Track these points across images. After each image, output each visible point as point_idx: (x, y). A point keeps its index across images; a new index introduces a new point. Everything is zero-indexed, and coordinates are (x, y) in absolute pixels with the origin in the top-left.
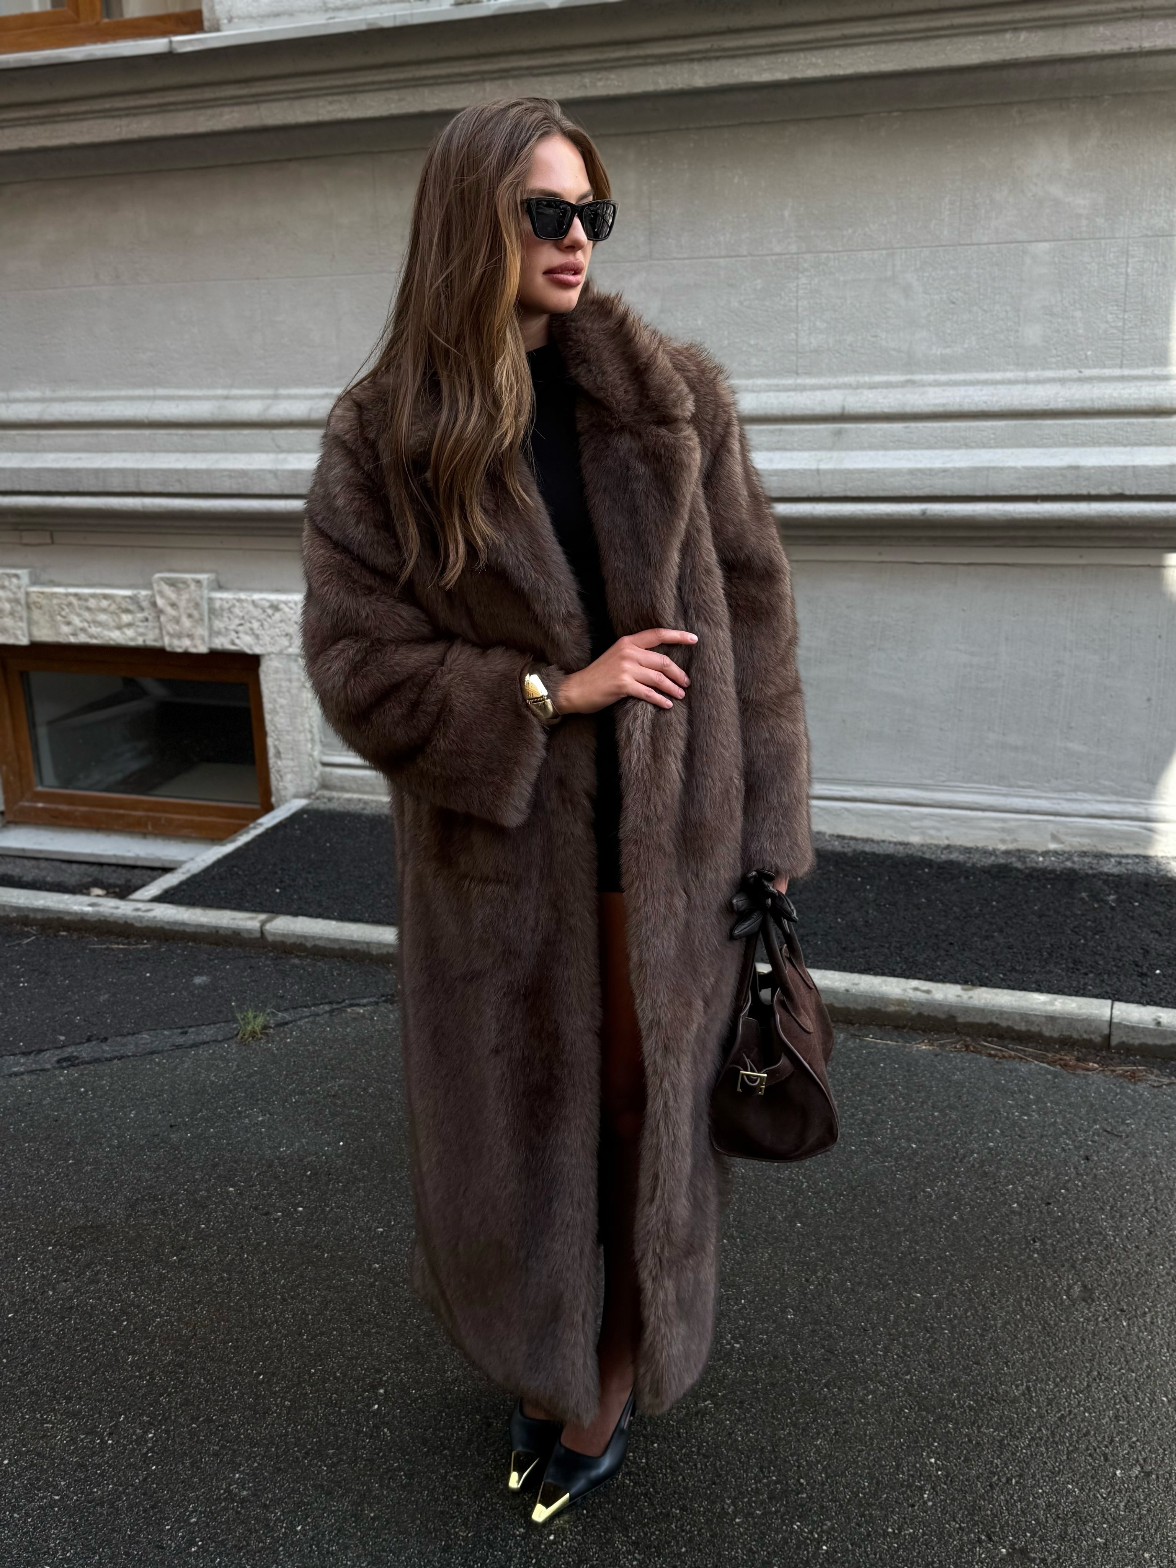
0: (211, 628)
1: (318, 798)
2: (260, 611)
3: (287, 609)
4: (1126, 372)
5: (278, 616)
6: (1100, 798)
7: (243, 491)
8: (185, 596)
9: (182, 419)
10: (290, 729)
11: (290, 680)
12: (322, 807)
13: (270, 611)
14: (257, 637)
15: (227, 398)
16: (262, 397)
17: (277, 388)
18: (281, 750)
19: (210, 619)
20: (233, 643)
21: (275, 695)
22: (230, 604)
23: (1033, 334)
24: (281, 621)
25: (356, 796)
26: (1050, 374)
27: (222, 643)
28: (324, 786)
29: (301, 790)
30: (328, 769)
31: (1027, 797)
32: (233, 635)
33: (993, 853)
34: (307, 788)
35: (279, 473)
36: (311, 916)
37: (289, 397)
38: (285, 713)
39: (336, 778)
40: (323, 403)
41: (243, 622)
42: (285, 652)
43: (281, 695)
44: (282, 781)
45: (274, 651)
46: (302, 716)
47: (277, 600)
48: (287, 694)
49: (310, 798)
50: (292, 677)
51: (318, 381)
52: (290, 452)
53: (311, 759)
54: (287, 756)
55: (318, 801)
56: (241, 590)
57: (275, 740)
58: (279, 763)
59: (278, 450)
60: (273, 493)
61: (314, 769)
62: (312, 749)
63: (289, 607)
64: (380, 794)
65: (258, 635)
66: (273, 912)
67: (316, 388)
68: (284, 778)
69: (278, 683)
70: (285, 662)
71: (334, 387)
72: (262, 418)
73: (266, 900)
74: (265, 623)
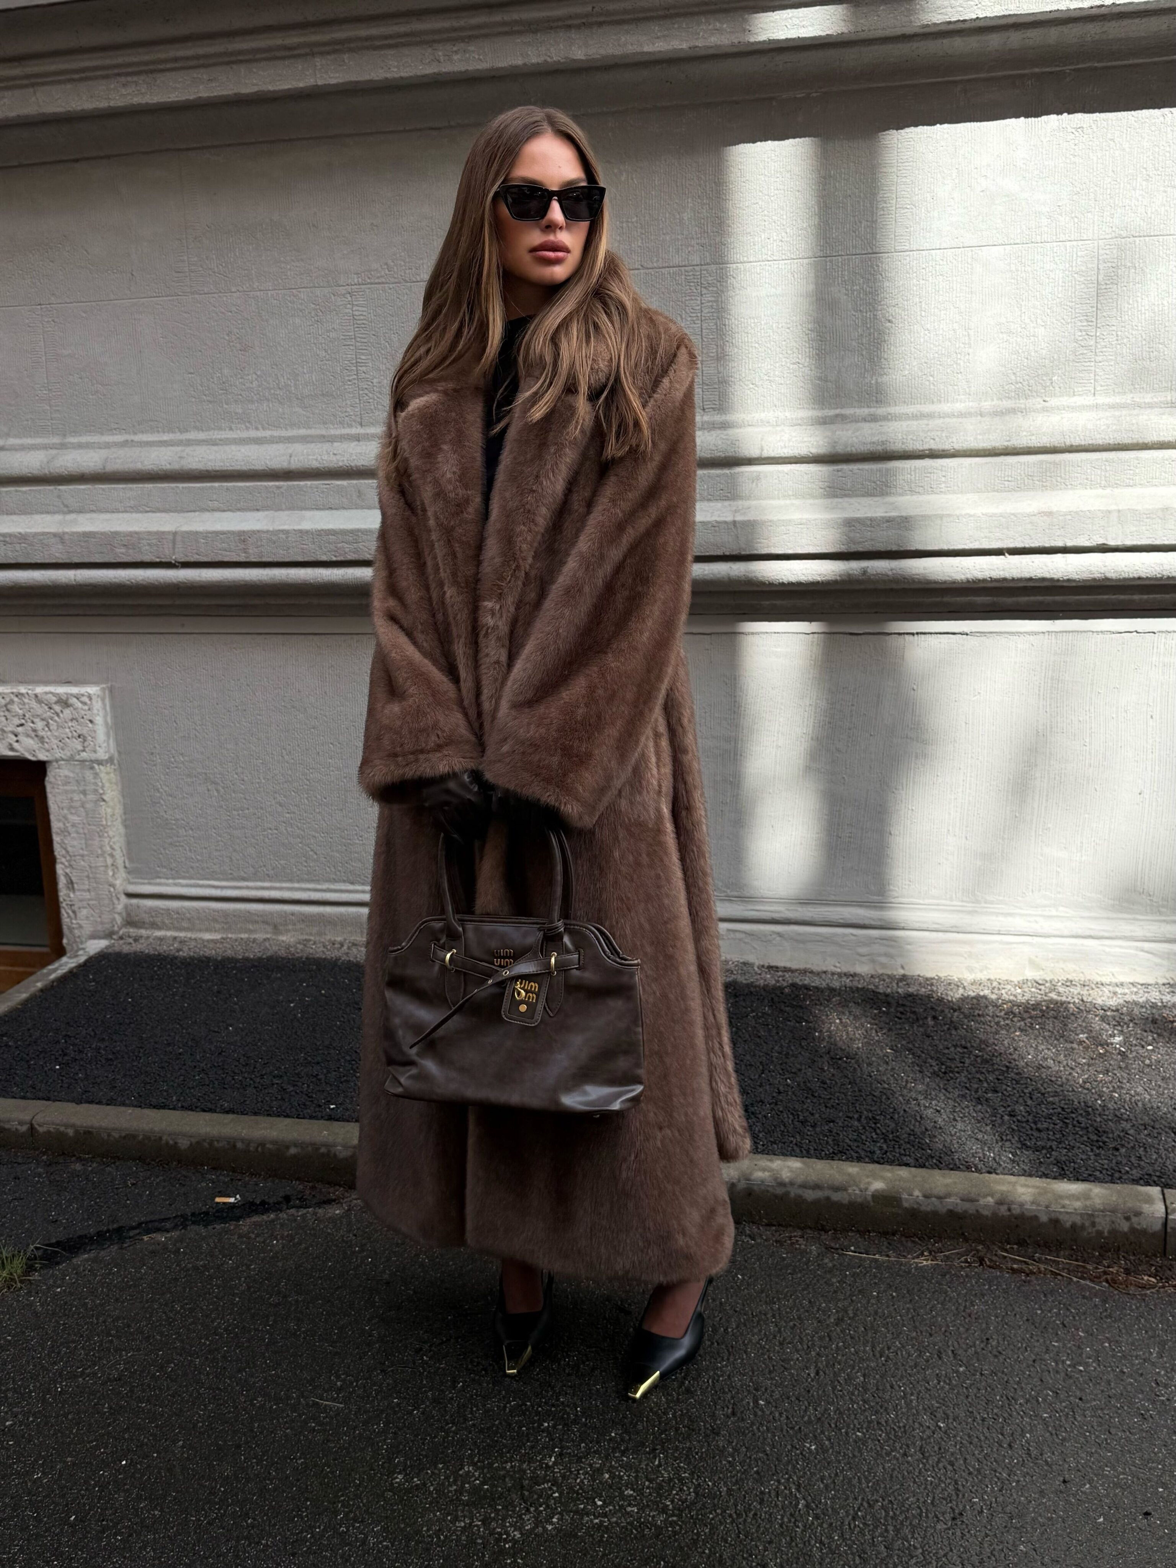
1: (121, 938)
2: (46, 707)
3: (80, 705)
4: (1101, 400)
5: (67, 712)
7: (21, 560)
10: (86, 853)
11: (84, 793)
12: (126, 949)
13: (57, 708)
14: (41, 739)
16: (45, 447)
17: (65, 435)
18: (74, 879)
20: (12, 749)
21: (65, 811)
22: (8, 700)
24: (72, 720)
25: (169, 934)
28: (130, 922)
29: (99, 928)
30: (134, 901)
32: (12, 739)
34: (107, 926)
35: (67, 537)
36: (99, 1103)
37: (80, 446)
38: (78, 833)
39: (145, 912)
40: (121, 452)
41: (23, 721)
42: (77, 757)
43: (73, 811)
44: (76, 918)
45: (64, 757)
46: (100, 836)
47: (66, 694)
48: (82, 809)
49: (112, 938)
50: (87, 788)
51: (116, 426)
52: (80, 512)
53: (112, 889)
54: (82, 887)
55: (121, 942)
56: (21, 682)
57: (66, 867)
58: (72, 895)
59: (65, 509)
60: (60, 561)
61: (116, 902)
62: (113, 875)
63: (82, 703)
64: (200, 931)
65: (43, 737)
66: (48, 1099)
67: (113, 434)
68: (78, 915)
69: (69, 796)
70: (77, 771)
71: (135, 433)
72: (46, 471)
73: (41, 1082)
74: (51, 722)
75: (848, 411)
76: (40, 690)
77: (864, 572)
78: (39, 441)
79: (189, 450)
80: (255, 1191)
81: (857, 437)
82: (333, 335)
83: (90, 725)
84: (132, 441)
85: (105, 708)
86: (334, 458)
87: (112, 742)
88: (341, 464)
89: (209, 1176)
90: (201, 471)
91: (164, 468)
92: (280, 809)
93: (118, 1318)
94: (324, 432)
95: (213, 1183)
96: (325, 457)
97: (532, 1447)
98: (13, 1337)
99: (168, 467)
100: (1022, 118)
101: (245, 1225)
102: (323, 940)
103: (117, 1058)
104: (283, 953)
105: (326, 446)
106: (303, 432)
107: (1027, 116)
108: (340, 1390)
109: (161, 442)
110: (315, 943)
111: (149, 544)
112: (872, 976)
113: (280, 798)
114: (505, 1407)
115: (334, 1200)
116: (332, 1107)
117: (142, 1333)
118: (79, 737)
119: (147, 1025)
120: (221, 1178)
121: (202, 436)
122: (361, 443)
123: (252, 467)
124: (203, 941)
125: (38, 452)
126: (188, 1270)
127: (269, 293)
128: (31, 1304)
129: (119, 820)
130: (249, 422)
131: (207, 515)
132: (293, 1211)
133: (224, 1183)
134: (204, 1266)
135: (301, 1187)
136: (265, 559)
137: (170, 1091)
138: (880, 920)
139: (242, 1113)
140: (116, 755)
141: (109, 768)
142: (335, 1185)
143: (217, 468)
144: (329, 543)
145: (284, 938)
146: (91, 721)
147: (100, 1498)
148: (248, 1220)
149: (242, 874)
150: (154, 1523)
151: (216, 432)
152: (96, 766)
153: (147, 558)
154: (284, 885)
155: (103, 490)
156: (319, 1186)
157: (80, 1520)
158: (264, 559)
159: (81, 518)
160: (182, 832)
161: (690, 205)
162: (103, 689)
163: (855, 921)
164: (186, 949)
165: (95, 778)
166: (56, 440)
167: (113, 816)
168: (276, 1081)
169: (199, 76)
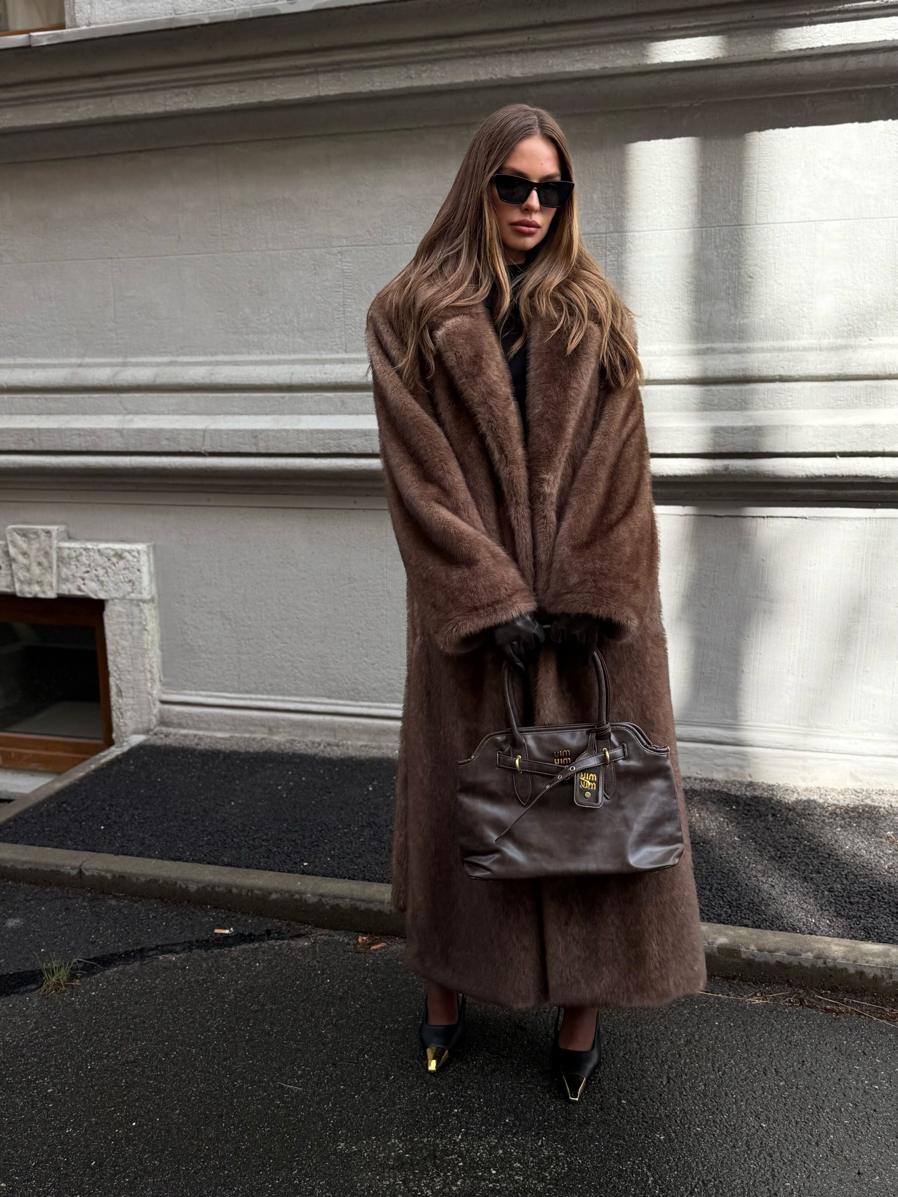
0: (59, 574)
1: (156, 734)
2: (106, 559)
3: (130, 558)
5: (122, 564)
7: (91, 448)
8: (35, 545)
9: (37, 385)
10: (131, 669)
11: (132, 624)
12: (159, 742)
13: (114, 560)
14: (102, 583)
15: (80, 365)
16: (112, 365)
17: (126, 357)
18: (122, 689)
19: (58, 566)
20: (80, 589)
21: (118, 638)
22: (78, 553)
24: (125, 569)
25: (192, 732)
27: (70, 589)
28: (163, 722)
29: (140, 726)
30: (166, 707)
32: (80, 582)
33: (795, 790)
34: (146, 725)
35: (125, 432)
36: (132, 855)
37: (137, 365)
38: (126, 654)
39: (175, 715)
40: (167, 370)
41: (89, 569)
42: (128, 597)
43: (123, 637)
44: (123, 718)
45: (118, 596)
46: (142, 657)
47: (121, 549)
48: (129, 636)
49: (148, 734)
50: (134, 620)
51: (164, 350)
52: (136, 413)
53: (150, 697)
54: (128, 695)
55: (155, 737)
56: (89, 540)
57: (117, 679)
58: (120, 701)
59: (125, 412)
60: (120, 450)
61: (152, 706)
62: (151, 686)
63: (133, 556)
64: (214, 730)
65: (103, 581)
66: (94, 851)
67: (162, 356)
68: (125, 715)
69: (121, 626)
70: (127, 606)
71: (178, 356)
72: (112, 383)
73: (89, 838)
74: (109, 570)
75: (717, 345)
76: (102, 546)
77: (726, 468)
78: (107, 360)
79: (217, 369)
80: (244, 926)
81: (723, 365)
82: (327, 284)
83: (138, 573)
84: (176, 361)
85: (149, 561)
86: (324, 376)
87: (153, 586)
88: (329, 381)
89: (210, 913)
90: (226, 385)
91: (199, 382)
92: (276, 640)
93: (136, 1016)
94: (317, 356)
95: (214, 918)
96: (318, 375)
97: (444, 1128)
98: (57, 1027)
99: (202, 381)
100: (856, 124)
101: (236, 951)
102: (305, 740)
103: (146, 822)
104: (275, 749)
105: (318, 367)
106: (302, 356)
107: (860, 121)
108: (300, 1077)
109: (197, 362)
110: (299, 742)
111: (186, 439)
112: (726, 782)
113: (277, 632)
114: (425, 1096)
115: (304, 935)
116: (305, 864)
117: (154, 1028)
118: (130, 581)
119: (170, 798)
120: (220, 914)
121: (227, 358)
122: (346, 365)
123: (264, 382)
124: (216, 738)
125: (106, 368)
126: (192, 982)
127: (281, 252)
128: (73, 1003)
129: (157, 645)
130: (263, 349)
131: (229, 418)
132: (272, 942)
133: (222, 918)
134: (204, 980)
135: (279, 924)
136: (271, 451)
137: (185, 848)
138: (733, 738)
139: (238, 867)
140: (157, 596)
141: (150, 606)
142: (305, 923)
143: (238, 383)
144: (319, 439)
145: (276, 738)
146: (139, 570)
147: (114, 1150)
148: (238, 947)
149: (247, 688)
150: (153, 1171)
151: (238, 356)
152: (141, 604)
153: (184, 449)
154: (278, 698)
155: (153, 397)
156: (293, 923)
157: (100, 1165)
159: (136, 418)
160: (203, 655)
161: (599, 188)
162: (148, 547)
163: (713, 739)
164: (202, 743)
165: (140, 613)
166: (120, 360)
167: (152, 641)
168: (264, 843)
169: (233, 88)
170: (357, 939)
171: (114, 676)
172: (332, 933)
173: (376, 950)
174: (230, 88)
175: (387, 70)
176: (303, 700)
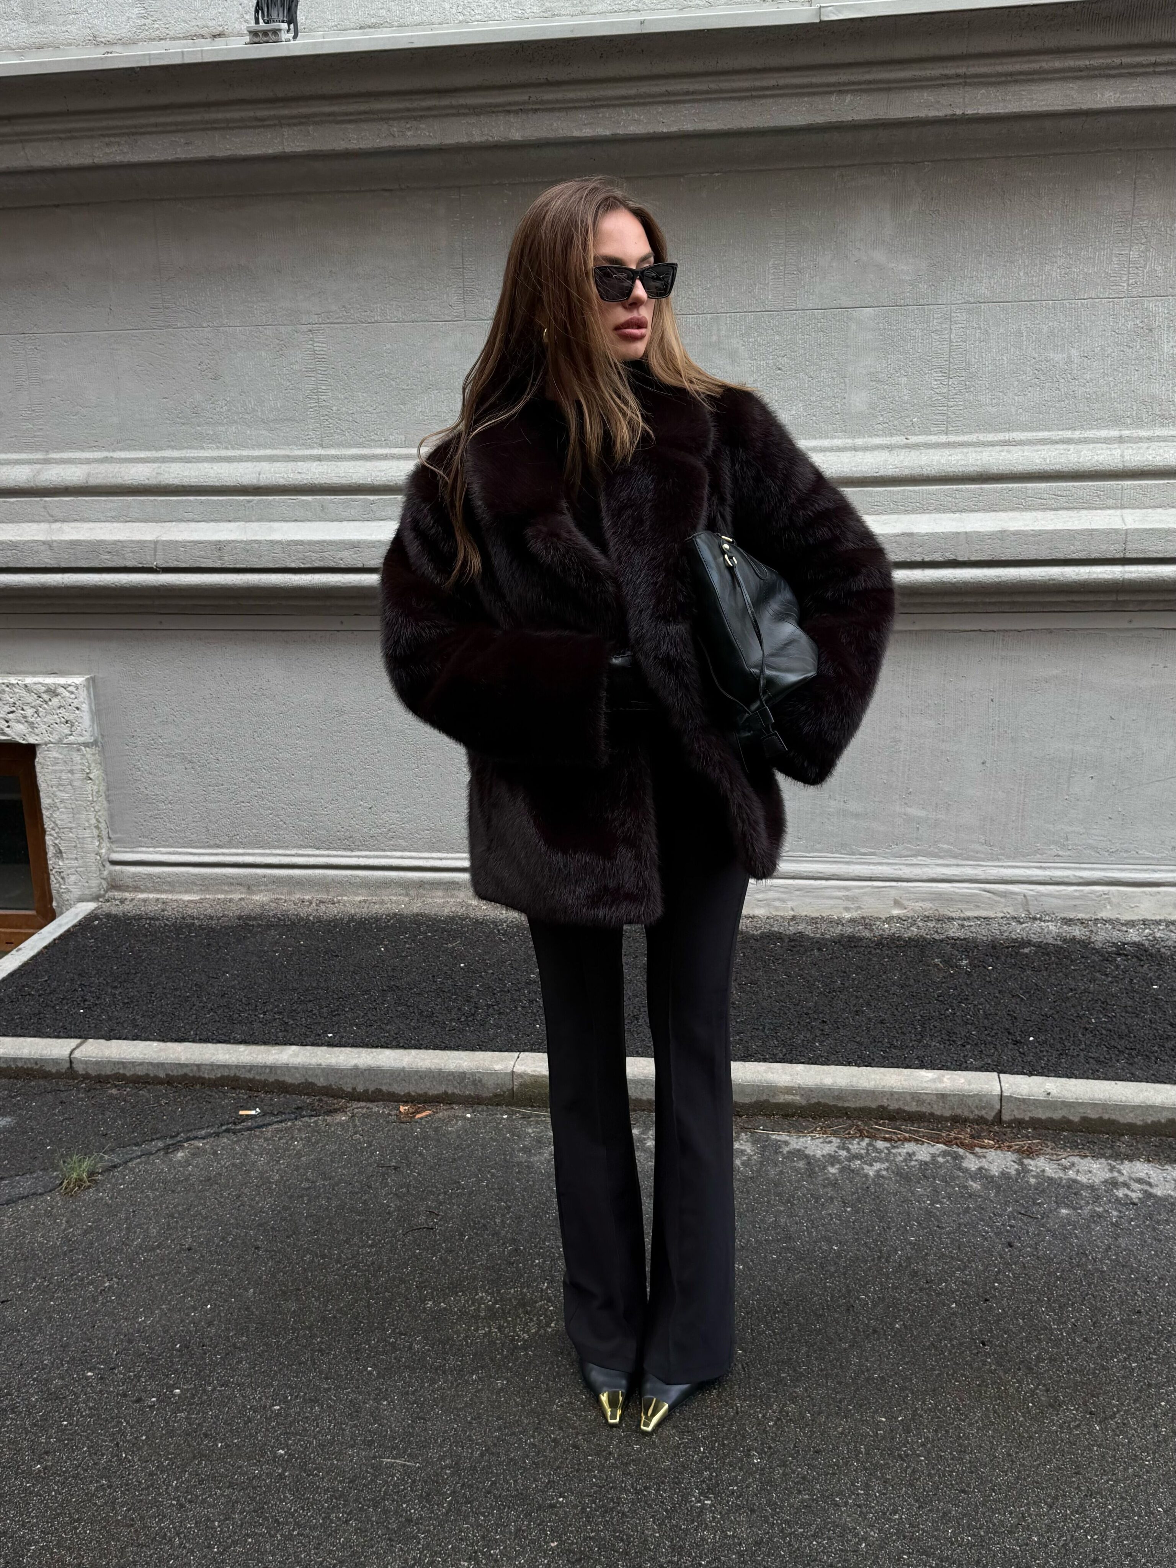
2: (35, 696)
3: (68, 694)
4: (952, 438)
5: (55, 701)
6: (940, 862)
7: (11, 565)
10: (73, 825)
11: (71, 772)
12: (114, 910)
13: (46, 697)
14: (32, 725)
16: (30, 462)
17: (48, 452)
18: (63, 849)
20: (3, 733)
21: (54, 789)
23: (859, 401)
24: (60, 707)
25: (151, 896)
26: (877, 441)
28: (115, 886)
29: (87, 892)
30: (118, 868)
31: (869, 864)
32: (4, 724)
33: (839, 922)
34: (95, 890)
35: (55, 544)
36: (127, 1038)
37: (63, 461)
38: (66, 808)
39: (129, 877)
40: (102, 468)
41: (14, 709)
42: (65, 741)
43: (61, 788)
44: (64, 884)
45: (52, 740)
46: (87, 810)
47: (54, 684)
48: (69, 787)
49: (99, 901)
50: (74, 768)
51: (96, 444)
52: (64, 521)
53: (98, 858)
54: (70, 856)
55: (108, 904)
56: (10, 673)
57: (56, 838)
58: (60, 863)
59: (51, 519)
60: (48, 566)
61: (101, 868)
62: (99, 846)
63: (69, 692)
64: (180, 893)
65: (33, 723)
66: (81, 1037)
67: (94, 451)
68: (67, 881)
69: (58, 775)
70: (65, 751)
71: (114, 451)
72: (32, 484)
73: (70, 1023)
74: (41, 709)
76: (29, 680)
78: (23, 456)
79: (164, 466)
80: (271, 1105)
82: (296, 367)
83: (77, 712)
84: (112, 458)
85: (89, 697)
86: (299, 477)
87: (95, 726)
88: (305, 482)
89: (230, 1095)
90: (177, 486)
91: (143, 483)
93: (178, 1204)
94: (288, 452)
95: (234, 1099)
96: (291, 476)
98: (93, 1223)
99: (147, 482)
101: (268, 1131)
102: (293, 899)
103: (132, 1002)
105: (291, 465)
106: (269, 452)
109: (138, 458)
110: (286, 902)
111: (132, 552)
113: (252, 775)
115: (339, 1110)
116: (330, 1035)
117: (200, 1214)
120: (241, 1095)
121: (176, 454)
122: (323, 463)
123: (225, 484)
124: (184, 901)
125: (23, 466)
126: (229, 1166)
127: (238, 329)
128: (102, 1198)
129: (103, 796)
130: (220, 443)
131: (183, 525)
132: (306, 1119)
133: (244, 1099)
134: (241, 1163)
136: (240, 566)
137: (186, 1027)
139: (253, 1043)
140: (100, 739)
141: (94, 750)
142: (338, 1097)
143: (193, 484)
144: (298, 552)
145: (258, 898)
146: (78, 708)
148: (270, 1127)
149: (218, 842)
151: (189, 451)
152: (82, 748)
153: (130, 564)
154: (257, 851)
155: (87, 502)
156: (325, 1099)
158: (238, 566)
159: (66, 526)
160: (162, 806)
162: (87, 679)
164: (169, 909)
165: (81, 759)
167: (98, 792)
168: (277, 1016)
169: (177, 139)
170: (398, 1109)
171: (51, 835)
172: (370, 1105)
173: (421, 1118)
174: (173, 139)
175: (364, 126)
176: (288, 852)
